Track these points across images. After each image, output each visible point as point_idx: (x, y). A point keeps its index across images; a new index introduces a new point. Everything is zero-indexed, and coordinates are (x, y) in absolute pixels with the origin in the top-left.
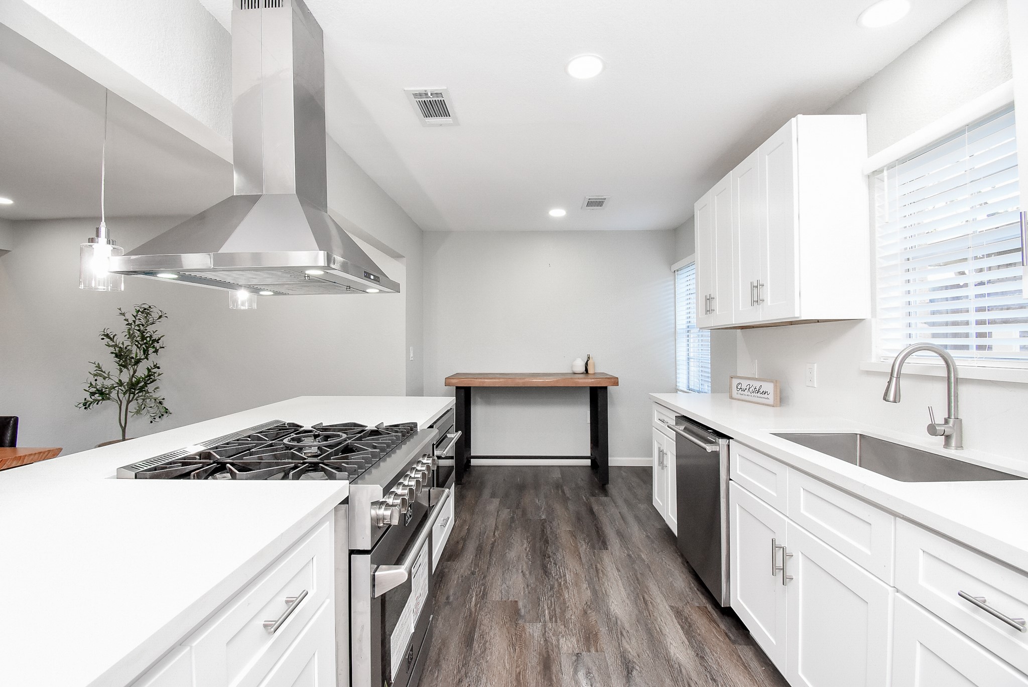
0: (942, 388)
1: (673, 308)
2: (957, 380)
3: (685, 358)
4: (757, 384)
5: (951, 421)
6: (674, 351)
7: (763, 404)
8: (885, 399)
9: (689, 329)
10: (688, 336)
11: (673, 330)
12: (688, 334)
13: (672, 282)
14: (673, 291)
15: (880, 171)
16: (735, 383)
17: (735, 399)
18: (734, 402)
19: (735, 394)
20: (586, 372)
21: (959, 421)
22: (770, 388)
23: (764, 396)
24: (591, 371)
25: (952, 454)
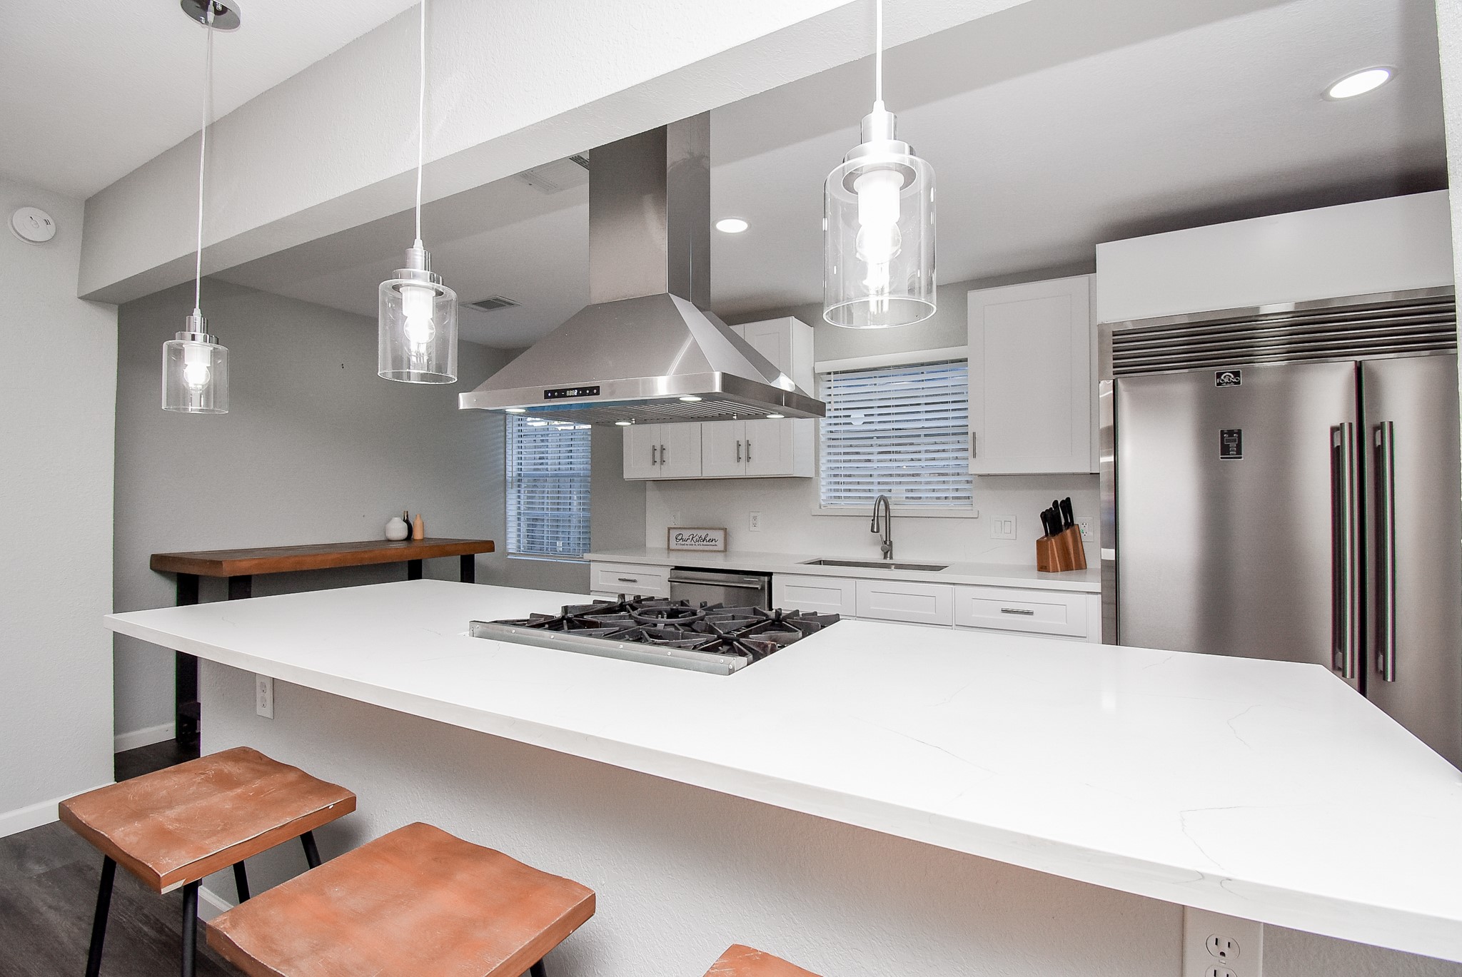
4: (702, 533)
5: (888, 542)
7: (711, 551)
11: (502, 478)
16: (674, 534)
17: (673, 550)
18: (671, 552)
19: (673, 545)
20: (409, 538)
21: (891, 542)
22: (719, 535)
23: (711, 543)
24: (418, 535)
25: (888, 561)
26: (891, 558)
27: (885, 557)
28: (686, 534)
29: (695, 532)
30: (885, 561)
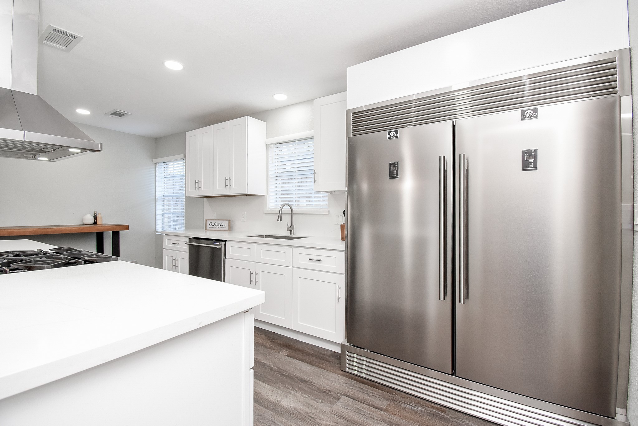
0: (289, 217)
1: (154, 185)
2: (293, 214)
3: (161, 213)
4: (220, 222)
5: (292, 226)
6: (154, 210)
7: (223, 231)
8: (278, 220)
9: (163, 197)
10: (163, 201)
11: (154, 197)
12: (163, 200)
13: (154, 169)
14: (154, 174)
15: (271, 144)
16: (208, 222)
17: (208, 230)
18: (207, 231)
19: (208, 228)
20: (95, 223)
21: (293, 226)
22: (226, 223)
23: (223, 227)
24: (99, 222)
25: (292, 235)
26: (294, 234)
27: (291, 233)
28: (213, 222)
29: (217, 222)
30: (291, 236)
